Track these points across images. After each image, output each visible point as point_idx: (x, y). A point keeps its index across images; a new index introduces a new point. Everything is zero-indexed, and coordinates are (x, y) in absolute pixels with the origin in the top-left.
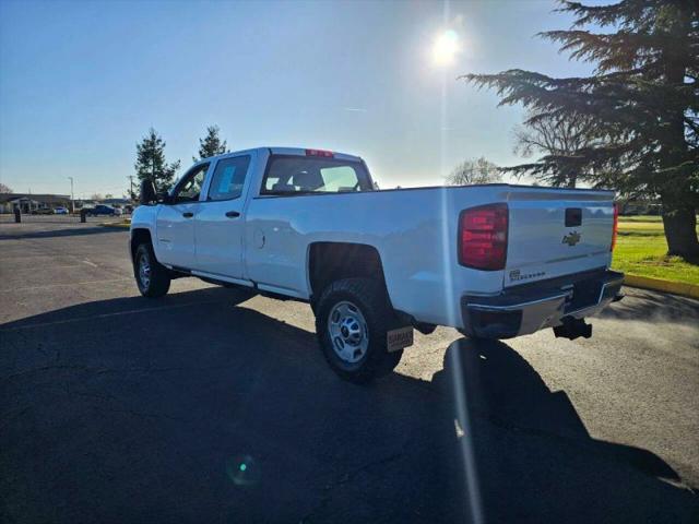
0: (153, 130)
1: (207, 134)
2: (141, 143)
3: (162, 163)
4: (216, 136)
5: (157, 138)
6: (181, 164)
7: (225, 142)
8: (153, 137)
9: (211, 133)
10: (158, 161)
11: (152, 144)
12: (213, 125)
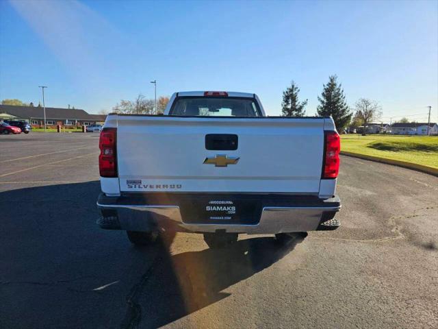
0: (293, 82)
1: (329, 81)
2: (285, 90)
3: (296, 102)
4: (334, 82)
5: (295, 87)
6: (308, 102)
7: (340, 85)
8: (293, 86)
9: (331, 80)
10: (294, 100)
11: (291, 90)
12: (334, 75)
